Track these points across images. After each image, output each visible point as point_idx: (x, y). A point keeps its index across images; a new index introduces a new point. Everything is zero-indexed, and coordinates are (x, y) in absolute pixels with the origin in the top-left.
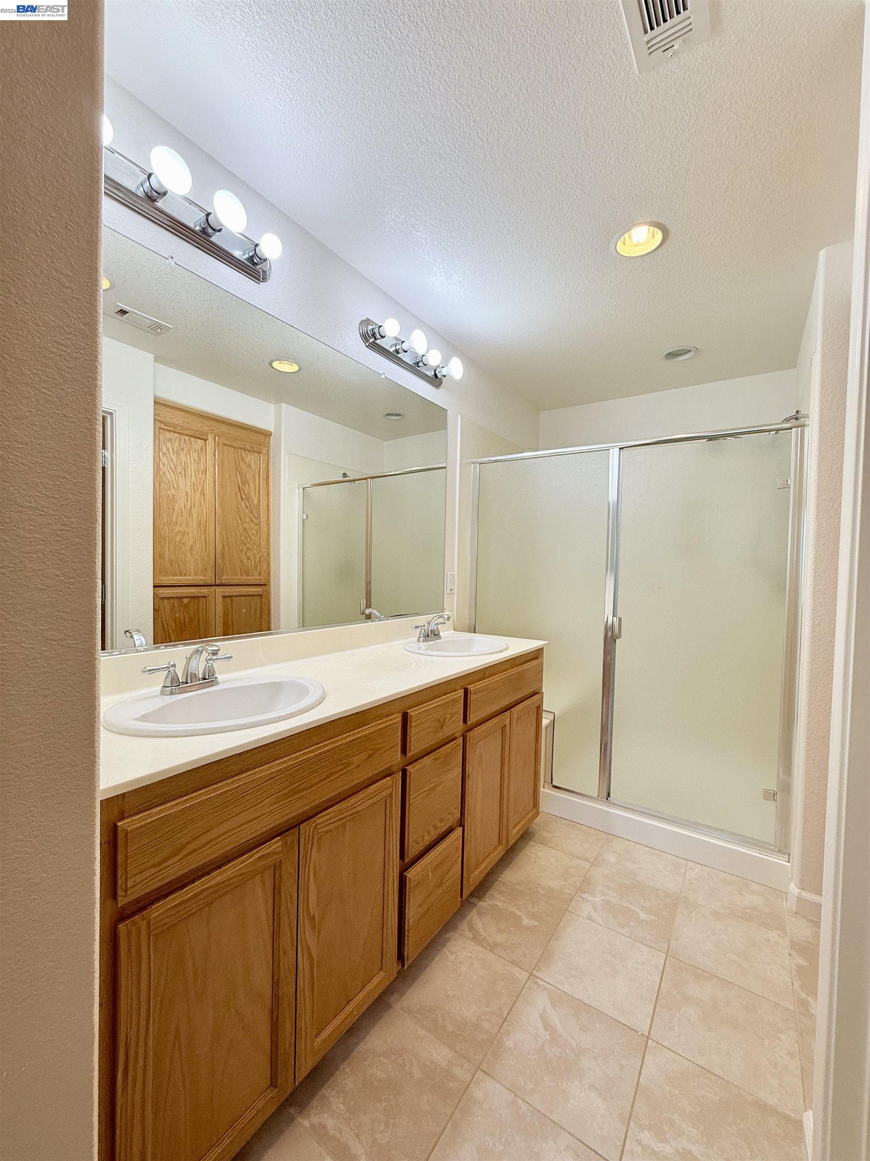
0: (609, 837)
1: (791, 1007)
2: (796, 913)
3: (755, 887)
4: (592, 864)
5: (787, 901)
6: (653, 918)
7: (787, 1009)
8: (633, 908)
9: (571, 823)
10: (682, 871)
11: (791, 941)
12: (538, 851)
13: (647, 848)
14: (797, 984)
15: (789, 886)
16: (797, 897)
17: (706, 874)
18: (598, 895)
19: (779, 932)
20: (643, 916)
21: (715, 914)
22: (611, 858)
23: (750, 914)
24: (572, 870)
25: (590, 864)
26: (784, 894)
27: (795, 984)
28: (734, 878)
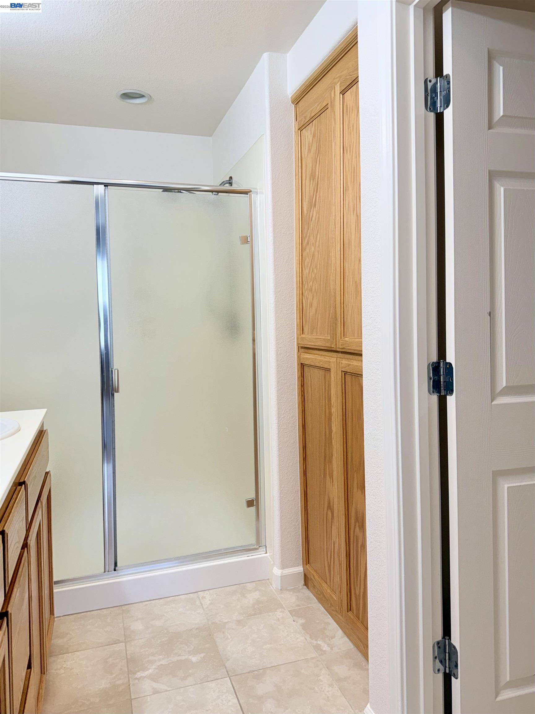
0: (124, 608)
1: (314, 655)
2: (281, 590)
3: (250, 586)
4: (126, 643)
5: (271, 585)
6: (202, 655)
7: (313, 658)
8: (183, 658)
9: (79, 615)
10: (198, 603)
11: (289, 611)
12: (64, 663)
13: (161, 600)
14: (308, 638)
15: (273, 571)
16: (281, 576)
17: (215, 596)
18: (149, 667)
19: (280, 610)
20: (194, 659)
21: (239, 622)
22: (138, 626)
23: (258, 608)
24: (110, 659)
25: (124, 644)
26: (267, 581)
27: (307, 638)
28: (234, 588)
